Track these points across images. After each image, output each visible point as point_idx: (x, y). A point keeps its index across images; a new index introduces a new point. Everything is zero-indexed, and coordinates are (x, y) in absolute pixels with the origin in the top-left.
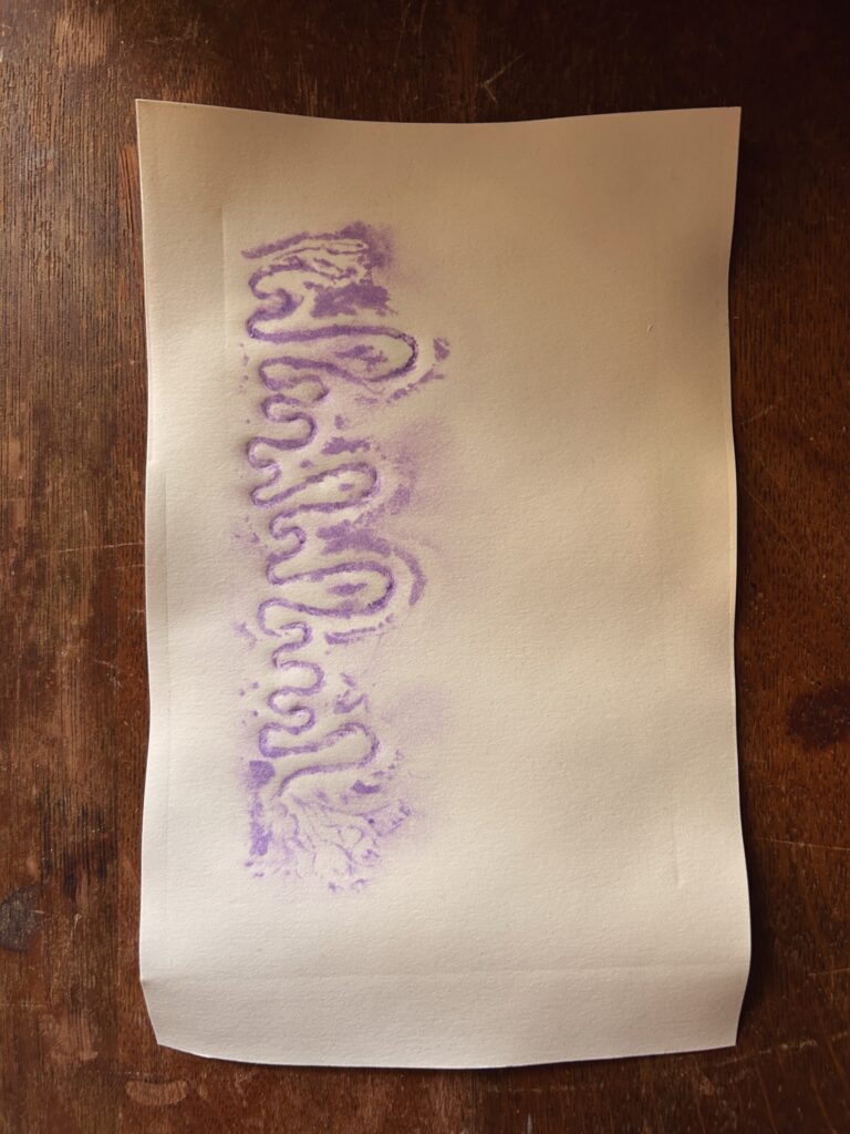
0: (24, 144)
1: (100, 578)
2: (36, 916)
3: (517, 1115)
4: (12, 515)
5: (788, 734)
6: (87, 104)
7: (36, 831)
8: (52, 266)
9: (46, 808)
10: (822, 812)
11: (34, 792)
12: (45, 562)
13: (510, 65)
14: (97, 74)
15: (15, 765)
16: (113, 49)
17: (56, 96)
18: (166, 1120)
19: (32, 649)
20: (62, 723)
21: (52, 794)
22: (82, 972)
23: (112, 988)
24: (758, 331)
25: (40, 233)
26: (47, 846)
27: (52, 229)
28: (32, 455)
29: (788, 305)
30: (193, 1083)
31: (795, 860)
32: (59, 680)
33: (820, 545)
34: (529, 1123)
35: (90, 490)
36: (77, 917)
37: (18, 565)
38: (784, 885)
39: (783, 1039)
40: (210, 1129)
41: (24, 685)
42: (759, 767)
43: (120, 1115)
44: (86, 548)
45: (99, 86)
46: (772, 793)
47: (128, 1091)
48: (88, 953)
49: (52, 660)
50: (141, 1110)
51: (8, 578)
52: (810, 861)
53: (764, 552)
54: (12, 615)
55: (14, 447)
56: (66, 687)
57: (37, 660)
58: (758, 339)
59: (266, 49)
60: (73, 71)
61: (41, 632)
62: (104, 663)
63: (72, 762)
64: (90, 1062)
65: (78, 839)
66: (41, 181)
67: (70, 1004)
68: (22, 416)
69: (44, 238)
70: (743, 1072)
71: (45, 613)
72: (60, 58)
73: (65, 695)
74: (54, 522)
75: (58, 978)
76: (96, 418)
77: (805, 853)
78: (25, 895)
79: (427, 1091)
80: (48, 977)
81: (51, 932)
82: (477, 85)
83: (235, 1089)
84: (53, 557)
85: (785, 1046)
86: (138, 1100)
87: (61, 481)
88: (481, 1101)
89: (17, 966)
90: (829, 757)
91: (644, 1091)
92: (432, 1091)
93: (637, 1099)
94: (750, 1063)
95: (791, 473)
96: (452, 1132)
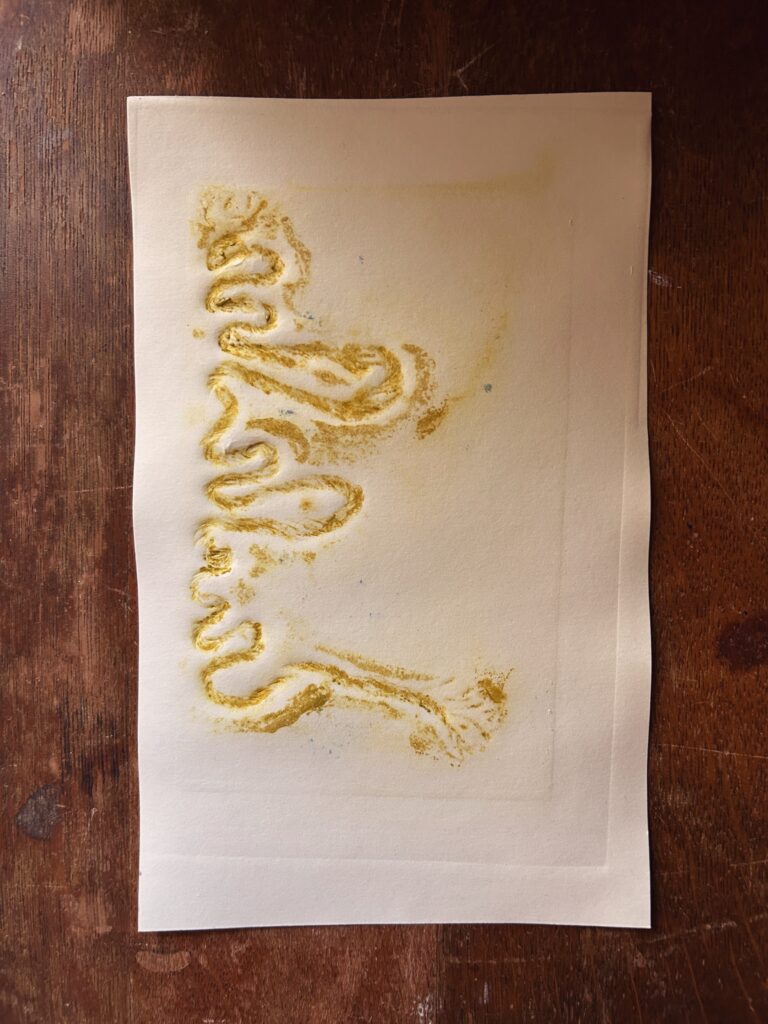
0: (41, 124)
1: (112, 516)
2: (59, 811)
3: (475, 983)
4: (34, 459)
5: (717, 657)
6: (98, 89)
7: (57, 736)
8: (68, 236)
9: (66, 717)
10: (745, 725)
11: (56, 702)
12: (63, 502)
13: (480, 55)
14: (106, 61)
15: (38, 679)
16: (121, 39)
17: (71, 80)
18: (171, 985)
19: (53, 577)
20: (79, 643)
21: (71, 704)
22: (98, 858)
23: (124, 871)
24: (699, 300)
25: (57, 206)
26: (66, 749)
27: (68, 203)
28: (51, 406)
29: (726, 276)
30: (195, 953)
31: (720, 766)
32: (76, 606)
33: (749, 493)
34: (486, 990)
35: (103, 438)
36: (93, 811)
37: (40, 504)
38: (711, 788)
39: (707, 920)
40: (210, 992)
41: (46, 610)
42: (691, 686)
43: (132, 980)
44: (100, 489)
45: (109, 72)
46: (703, 708)
47: (138, 960)
48: (103, 842)
49: (71, 586)
50: (150, 976)
51: (30, 516)
52: (734, 768)
53: (700, 497)
54: (35, 548)
55: (35, 400)
56: (83, 611)
57: (57, 589)
58: (699, 306)
59: (260, 39)
60: (86, 58)
61: (60, 563)
62: (116, 590)
63: (88, 676)
64: (105, 935)
65: (94, 743)
66: (57, 159)
67: (88, 885)
68: (42, 371)
69: (60, 211)
70: (672, 948)
71: (63, 546)
72: (74, 46)
73: (82, 619)
74: (71, 466)
75: (77, 862)
76: (108, 374)
77: (730, 760)
78: (48, 791)
79: (397, 962)
80: (69, 862)
81: (71, 823)
82: (449, 74)
83: (231, 958)
84: (70, 497)
85: (709, 926)
86: (147, 967)
87: (77, 429)
88: (444, 970)
89: (41, 853)
90: (754, 678)
91: (585, 963)
92: (402, 961)
93: (579, 970)
94: (678, 940)
95: (725, 427)
96: (419, 997)
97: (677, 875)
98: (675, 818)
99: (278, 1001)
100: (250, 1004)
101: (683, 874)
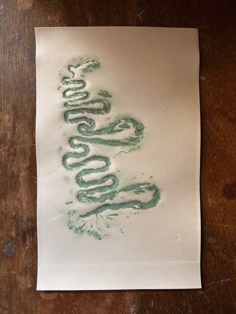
0: (9, 31)
1: (32, 154)
2: (15, 248)
3: (149, 300)
4: (7, 136)
5: (223, 195)
6: (27, 20)
7: (15, 224)
8: (17, 66)
9: (17, 218)
10: (232, 217)
11: (14, 213)
12: (16, 149)
13: (146, 10)
14: (29, 12)
15: (8, 206)
16: (34, 5)
17: (18, 18)
18: (52, 303)
19: (13, 173)
20: (21, 194)
21: (19, 214)
22: (28, 263)
23: (36, 267)
24: (215, 84)
25: (14, 57)
26: (17, 228)
27: (17, 56)
28: (12, 119)
29: (223, 77)
30: (59, 293)
31: (225, 230)
32: (20, 182)
33: (232, 144)
34: (152, 303)
35: (29, 129)
36: (26, 248)
37: (8, 150)
38: (222, 237)
39: (222, 279)
40: (64, 305)
41: (10, 184)
42: (215, 205)
43: (39, 302)
44: (28, 145)
45: (30, 15)
46: (219, 212)
47: (41, 296)
48: (29, 258)
49: (18, 176)
50: (44, 301)
51: (6, 154)
52: (229, 230)
53: (216, 145)
54: (7, 164)
55: (7, 117)
56: (22, 184)
57: (14, 176)
58: (215, 86)
59: (77, 5)
60: (23, 11)
61: (15, 169)
62: (33, 177)
63: (24, 205)
64: (30, 288)
65: (26, 226)
66: (14, 42)
67: (25, 272)
68: (9, 108)
69: (15, 58)
70: (211, 288)
71: (16, 163)
72: (19, 7)
73: (22, 186)
74: (18, 138)
75: (21, 264)
76: (30, 109)
77: (227, 228)
78: (11, 242)
79: (124, 294)
80: (18, 265)
81: (19, 252)
82: (136, 15)
84: (18, 147)
85: (222, 281)
86: (44, 298)
87: (21, 126)
88: (139, 297)
89: (9, 262)
90: (234, 201)
92: (126, 294)
93: (182, 296)
94: (213, 285)
95: (224, 124)
96: (131, 306)
97: (212, 265)
98: (211, 246)
99: (86, 308)
100: (77, 309)
101: (214, 264)
